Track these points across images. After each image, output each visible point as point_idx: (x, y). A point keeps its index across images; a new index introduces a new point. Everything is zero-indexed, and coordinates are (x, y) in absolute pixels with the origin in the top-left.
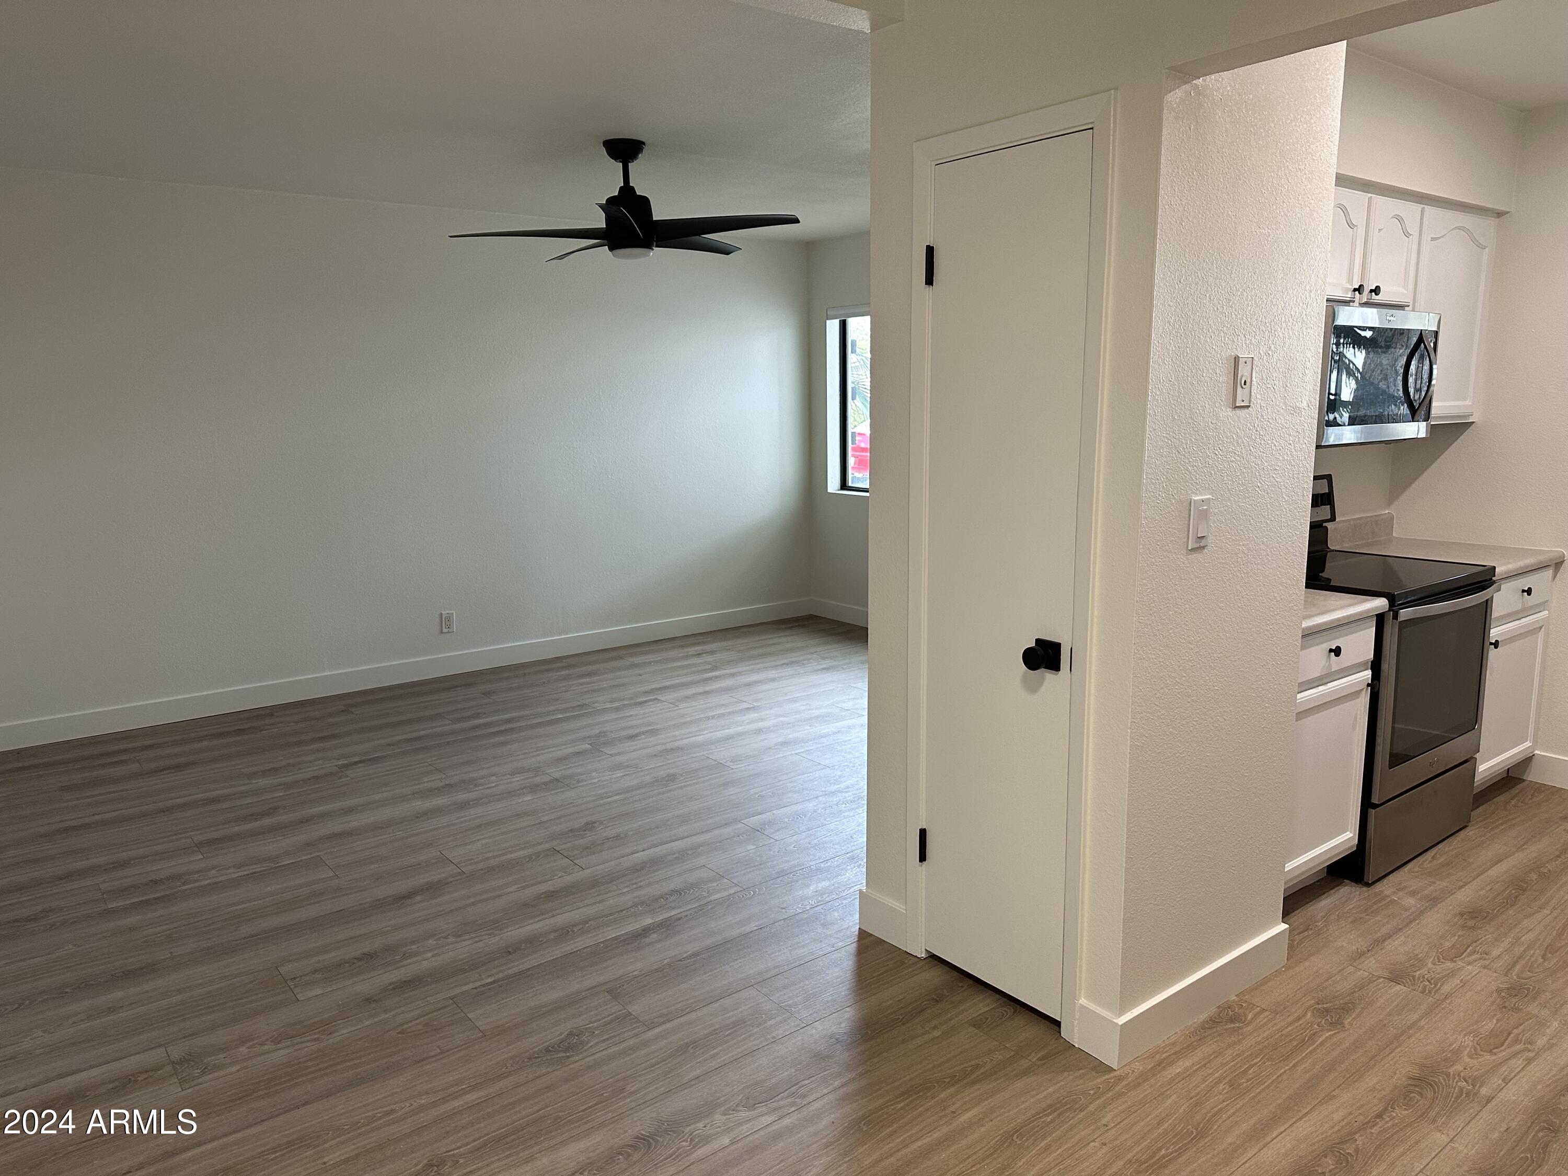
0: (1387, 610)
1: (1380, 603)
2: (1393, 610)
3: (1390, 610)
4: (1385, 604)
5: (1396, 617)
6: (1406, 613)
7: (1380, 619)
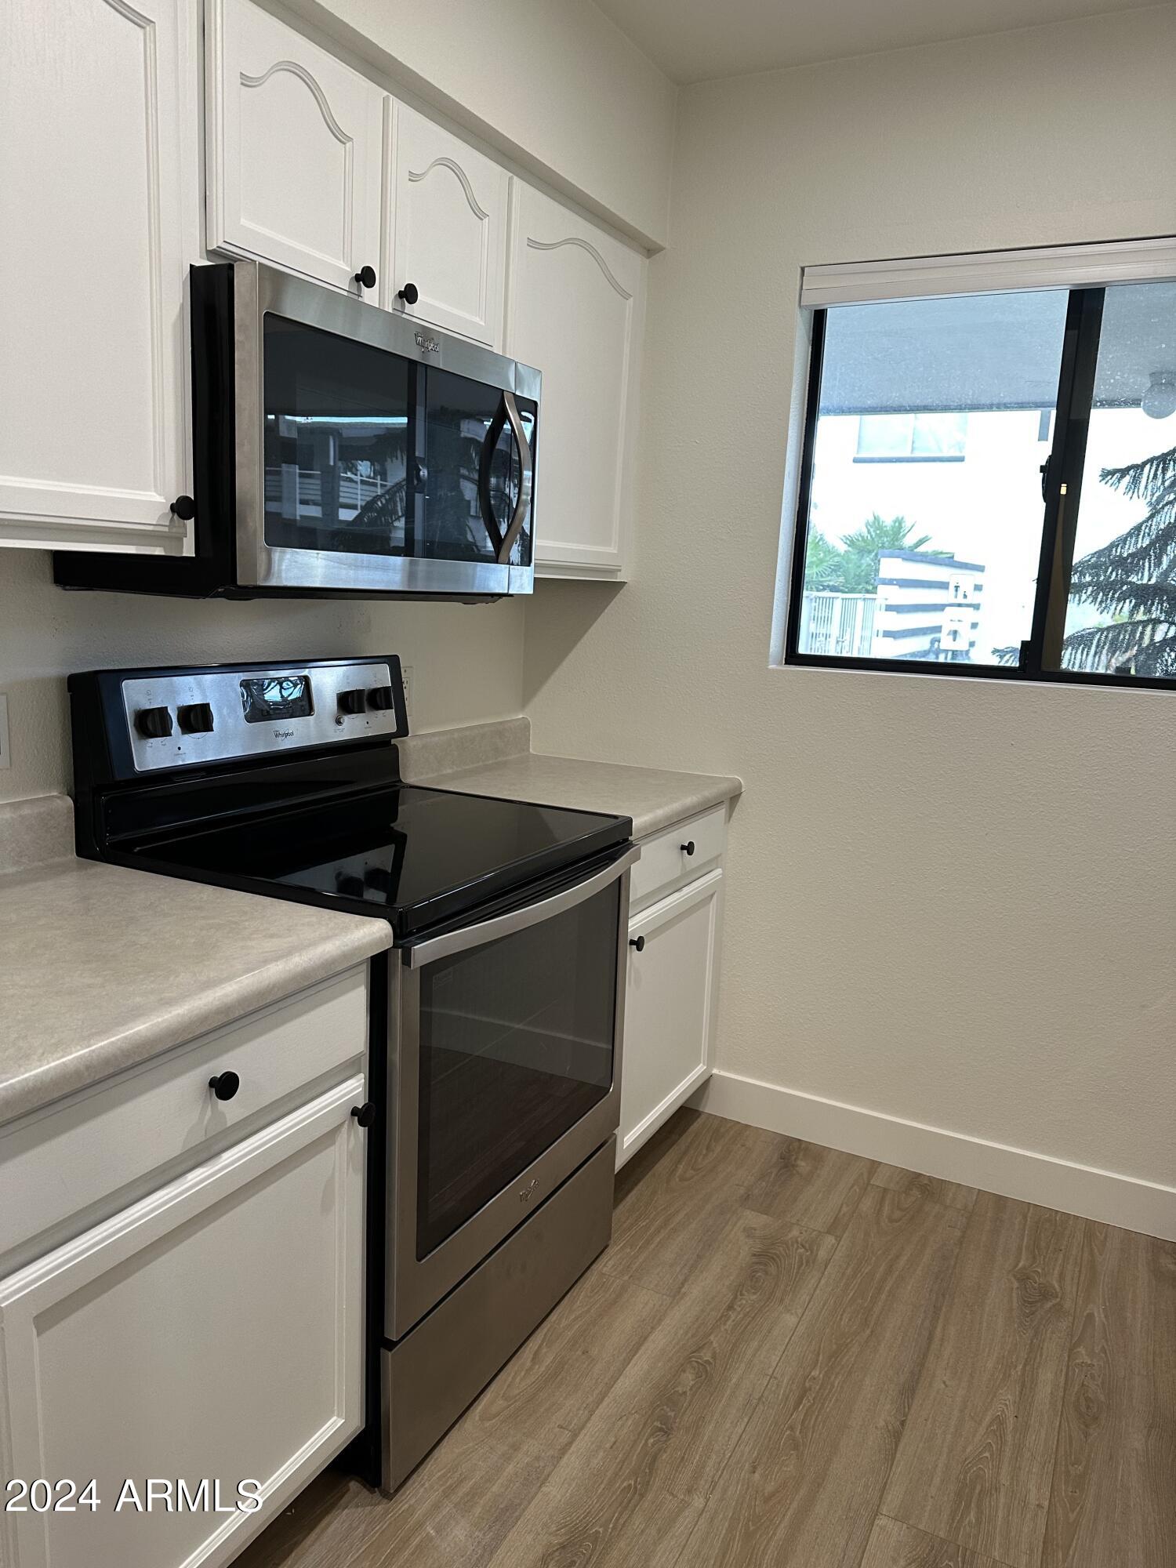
0: (392, 945)
1: (375, 932)
2: (401, 947)
3: (395, 946)
4: (386, 931)
5: (407, 961)
6: (425, 951)
7: (379, 968)
